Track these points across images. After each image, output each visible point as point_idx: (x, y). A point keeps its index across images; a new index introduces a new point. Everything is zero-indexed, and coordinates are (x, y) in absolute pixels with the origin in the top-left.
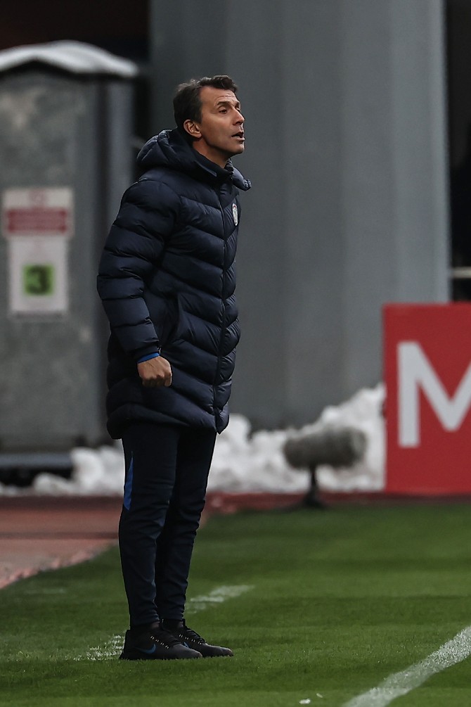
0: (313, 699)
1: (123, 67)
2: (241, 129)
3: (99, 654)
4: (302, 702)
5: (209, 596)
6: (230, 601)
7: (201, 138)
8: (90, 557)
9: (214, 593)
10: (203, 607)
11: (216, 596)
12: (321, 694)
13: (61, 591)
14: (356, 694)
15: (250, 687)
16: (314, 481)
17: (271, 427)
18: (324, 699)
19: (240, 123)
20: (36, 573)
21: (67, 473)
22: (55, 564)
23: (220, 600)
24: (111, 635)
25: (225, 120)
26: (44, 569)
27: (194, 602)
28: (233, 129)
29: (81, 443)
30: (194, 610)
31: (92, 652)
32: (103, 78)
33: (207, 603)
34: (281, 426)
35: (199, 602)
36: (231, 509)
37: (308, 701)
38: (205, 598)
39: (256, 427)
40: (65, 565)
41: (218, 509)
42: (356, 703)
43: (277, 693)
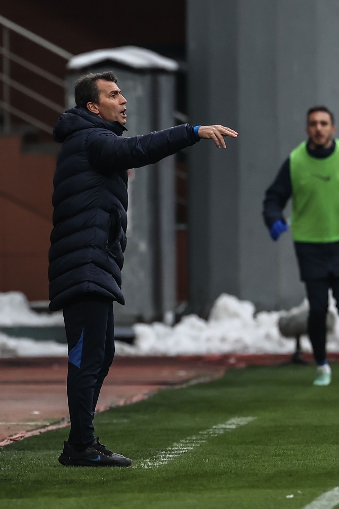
0: (296, 495)
1: (169, 64)
2: (125, 107)
3: (150, 464)
4: (288, 497)
5: (226, 425)
6: (240, 428)
7: (99, 113)
8: (146, 397)
9: (229, 422)
10: (222, 432)
11: (230, 424)
12: (300, 491)
13: (125, 421)
14: (325, 491)
15: (253, 487)
16: (298, 345)
17: (269, 310)
18: (304, 495)
19: (124, 103)
20: (108, 409)
21: (130, 340)
22: (121, 403)
23: (234, 427)
24: (158, 451)
25: (115, 101)
26: (114, 406)
27: (215, 428)
28: (120, 108)
29: (140, 320)
30: (216, 434)
31: (145, 463)
32: (155, 71)
33: (225, 429)
34: (277, 309)
35: (219, 429)
36: (242, 365)
37: (292, 496)
38: (223, 426)
39: (259, 308)
40: (128, 403)
41: (233, 365)
42: (324, 497)
43: (271, 491)
